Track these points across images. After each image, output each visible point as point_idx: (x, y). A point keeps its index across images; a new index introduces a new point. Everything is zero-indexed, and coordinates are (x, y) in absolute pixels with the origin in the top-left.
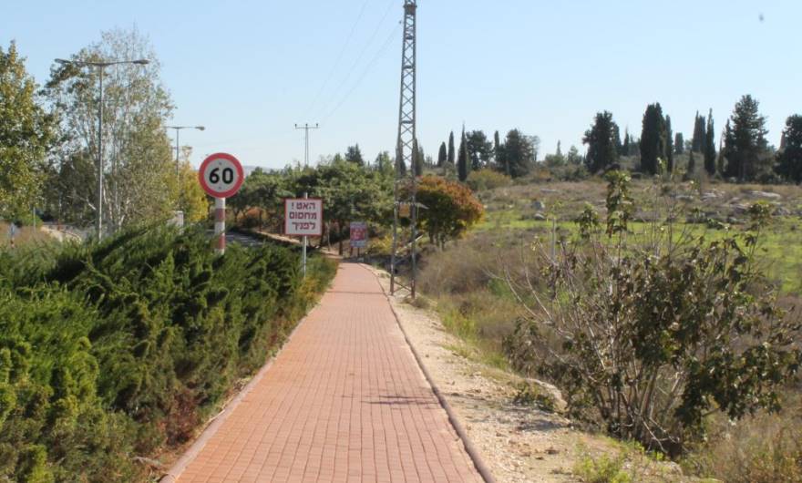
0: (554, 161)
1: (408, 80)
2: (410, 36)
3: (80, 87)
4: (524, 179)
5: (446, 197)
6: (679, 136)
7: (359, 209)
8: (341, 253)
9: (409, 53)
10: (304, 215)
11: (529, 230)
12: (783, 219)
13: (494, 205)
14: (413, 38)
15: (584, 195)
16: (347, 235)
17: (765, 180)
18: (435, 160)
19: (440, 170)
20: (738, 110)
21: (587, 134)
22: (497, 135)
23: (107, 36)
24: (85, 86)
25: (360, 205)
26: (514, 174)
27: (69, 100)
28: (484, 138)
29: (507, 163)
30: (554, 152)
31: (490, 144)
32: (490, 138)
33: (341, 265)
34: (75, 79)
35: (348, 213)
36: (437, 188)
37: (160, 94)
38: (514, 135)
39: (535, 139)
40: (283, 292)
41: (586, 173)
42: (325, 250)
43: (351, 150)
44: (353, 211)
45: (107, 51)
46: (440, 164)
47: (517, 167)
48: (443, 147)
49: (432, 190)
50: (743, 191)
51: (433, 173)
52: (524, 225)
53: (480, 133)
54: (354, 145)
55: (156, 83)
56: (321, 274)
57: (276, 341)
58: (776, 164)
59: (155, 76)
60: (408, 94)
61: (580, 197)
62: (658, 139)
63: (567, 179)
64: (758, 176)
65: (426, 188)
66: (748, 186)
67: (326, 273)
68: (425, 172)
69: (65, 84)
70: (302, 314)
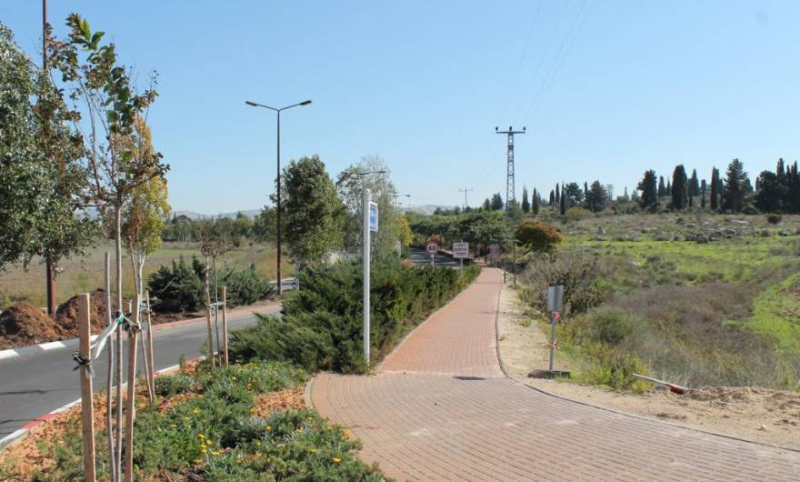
0: (622, 200)
1: (511, 181)
2: (511, 160)
3: (352, 184)
4: (599, 213)
5: (541, 231)
6: (704, 182)
7: (494, 238)
8: (486, 262)
9: (511, 168)
10: (460, 250)
11: (593, 247)
12: (743, 237)
13: (575, 232)
14: (512, 161)
15: (631, 224)
16: (488, 252)
17: (748, 212)
18: (548, 200)
19: (550, 207)
20: (731, 169)
21: (639, 184)
22: (586, 185)
23: (363, 159)
24: (355, 183)
25: (495, 235)
26: (596, 209)
27: (347, 190)
28: (577, 187)
29: (592, 203)
30: (622, 195)
31: (581, 191)
32: (581, 187)
33: (484, 269)
34: (349, 180)
35: (488, 240)
36: (537, 226)
37: (390, 186)
38: (596, 185)
39: (610, 187)
40: (451, 282)
41: (639, 209)
42: (477, 261)
43: (495, 196)
44: (491, 239)
45: (364, 165)
46: (550, 204)
47: (598, 205)
48: (552, 193)
49: (533, 227)
50: (726, 220)
51: (546, 209)
52: (589, 244)
53: (575, 184)
54: (497, 193)
55: (388, 180)
56: (470, 274)
57: (449, 299)
58: (755, 201)
59: (388, 177)
60: (511, 188)
61: (627, 225)
62: (682, 187)
63: (628, 212)
64: (743, 209)
65: (530, 226)
66: (728, 217)
67: (474, 273)
68: (541, 209)
69: (345, 183)
70: (459, 292)
